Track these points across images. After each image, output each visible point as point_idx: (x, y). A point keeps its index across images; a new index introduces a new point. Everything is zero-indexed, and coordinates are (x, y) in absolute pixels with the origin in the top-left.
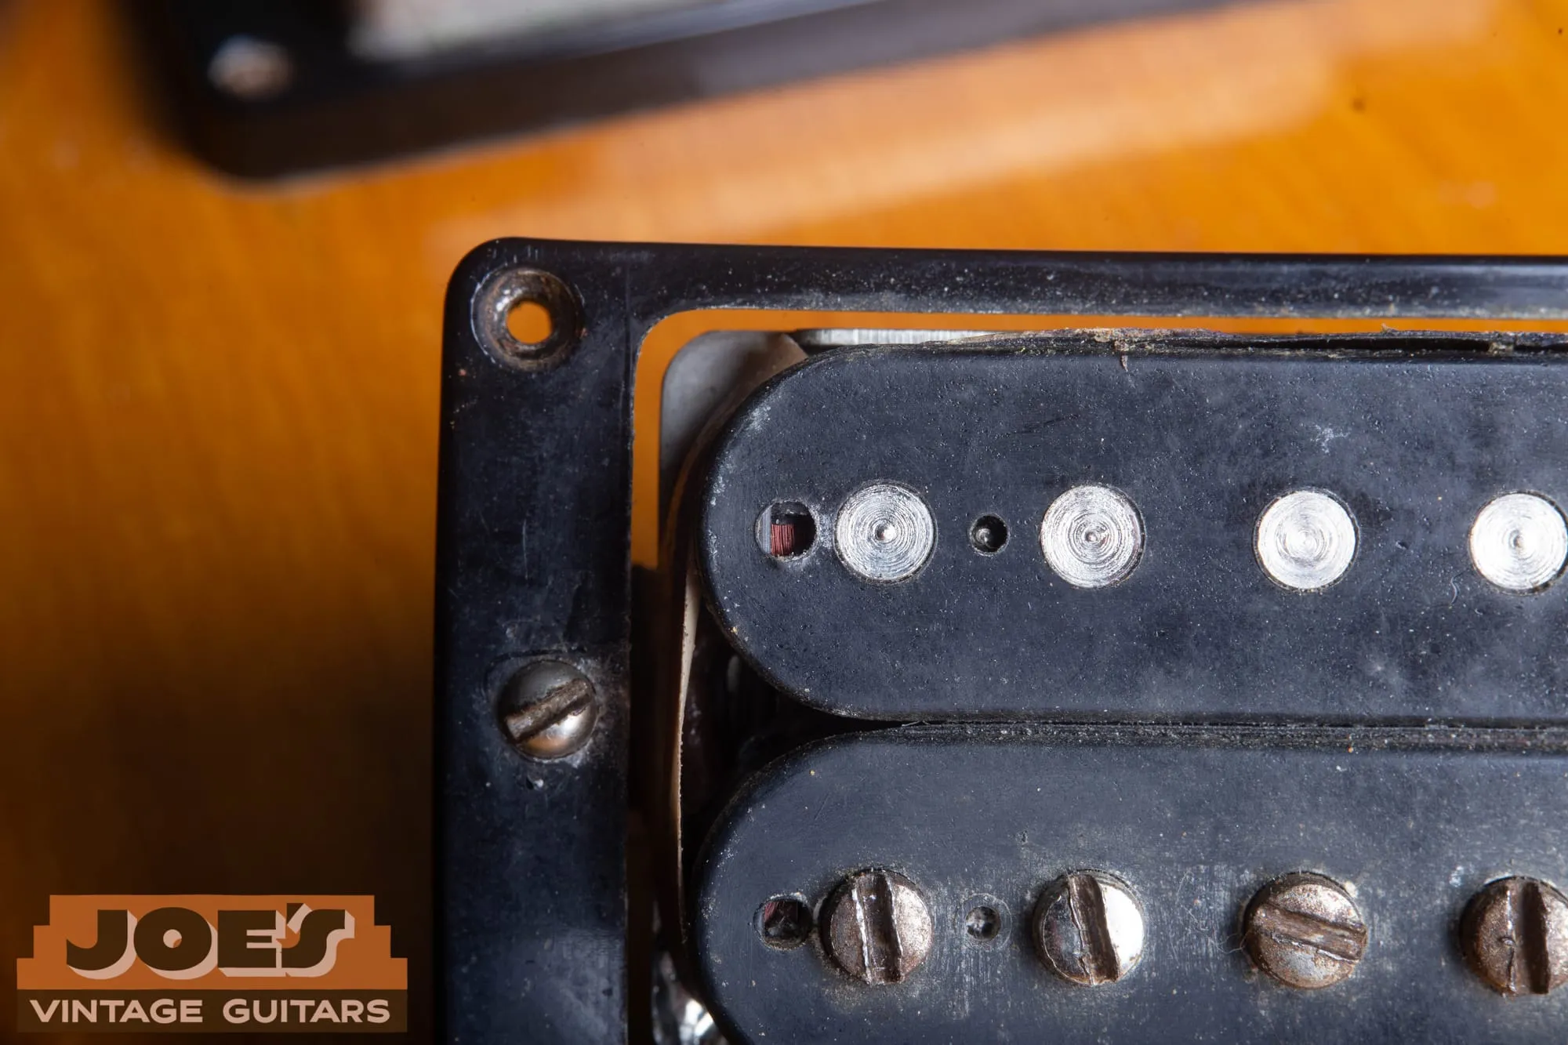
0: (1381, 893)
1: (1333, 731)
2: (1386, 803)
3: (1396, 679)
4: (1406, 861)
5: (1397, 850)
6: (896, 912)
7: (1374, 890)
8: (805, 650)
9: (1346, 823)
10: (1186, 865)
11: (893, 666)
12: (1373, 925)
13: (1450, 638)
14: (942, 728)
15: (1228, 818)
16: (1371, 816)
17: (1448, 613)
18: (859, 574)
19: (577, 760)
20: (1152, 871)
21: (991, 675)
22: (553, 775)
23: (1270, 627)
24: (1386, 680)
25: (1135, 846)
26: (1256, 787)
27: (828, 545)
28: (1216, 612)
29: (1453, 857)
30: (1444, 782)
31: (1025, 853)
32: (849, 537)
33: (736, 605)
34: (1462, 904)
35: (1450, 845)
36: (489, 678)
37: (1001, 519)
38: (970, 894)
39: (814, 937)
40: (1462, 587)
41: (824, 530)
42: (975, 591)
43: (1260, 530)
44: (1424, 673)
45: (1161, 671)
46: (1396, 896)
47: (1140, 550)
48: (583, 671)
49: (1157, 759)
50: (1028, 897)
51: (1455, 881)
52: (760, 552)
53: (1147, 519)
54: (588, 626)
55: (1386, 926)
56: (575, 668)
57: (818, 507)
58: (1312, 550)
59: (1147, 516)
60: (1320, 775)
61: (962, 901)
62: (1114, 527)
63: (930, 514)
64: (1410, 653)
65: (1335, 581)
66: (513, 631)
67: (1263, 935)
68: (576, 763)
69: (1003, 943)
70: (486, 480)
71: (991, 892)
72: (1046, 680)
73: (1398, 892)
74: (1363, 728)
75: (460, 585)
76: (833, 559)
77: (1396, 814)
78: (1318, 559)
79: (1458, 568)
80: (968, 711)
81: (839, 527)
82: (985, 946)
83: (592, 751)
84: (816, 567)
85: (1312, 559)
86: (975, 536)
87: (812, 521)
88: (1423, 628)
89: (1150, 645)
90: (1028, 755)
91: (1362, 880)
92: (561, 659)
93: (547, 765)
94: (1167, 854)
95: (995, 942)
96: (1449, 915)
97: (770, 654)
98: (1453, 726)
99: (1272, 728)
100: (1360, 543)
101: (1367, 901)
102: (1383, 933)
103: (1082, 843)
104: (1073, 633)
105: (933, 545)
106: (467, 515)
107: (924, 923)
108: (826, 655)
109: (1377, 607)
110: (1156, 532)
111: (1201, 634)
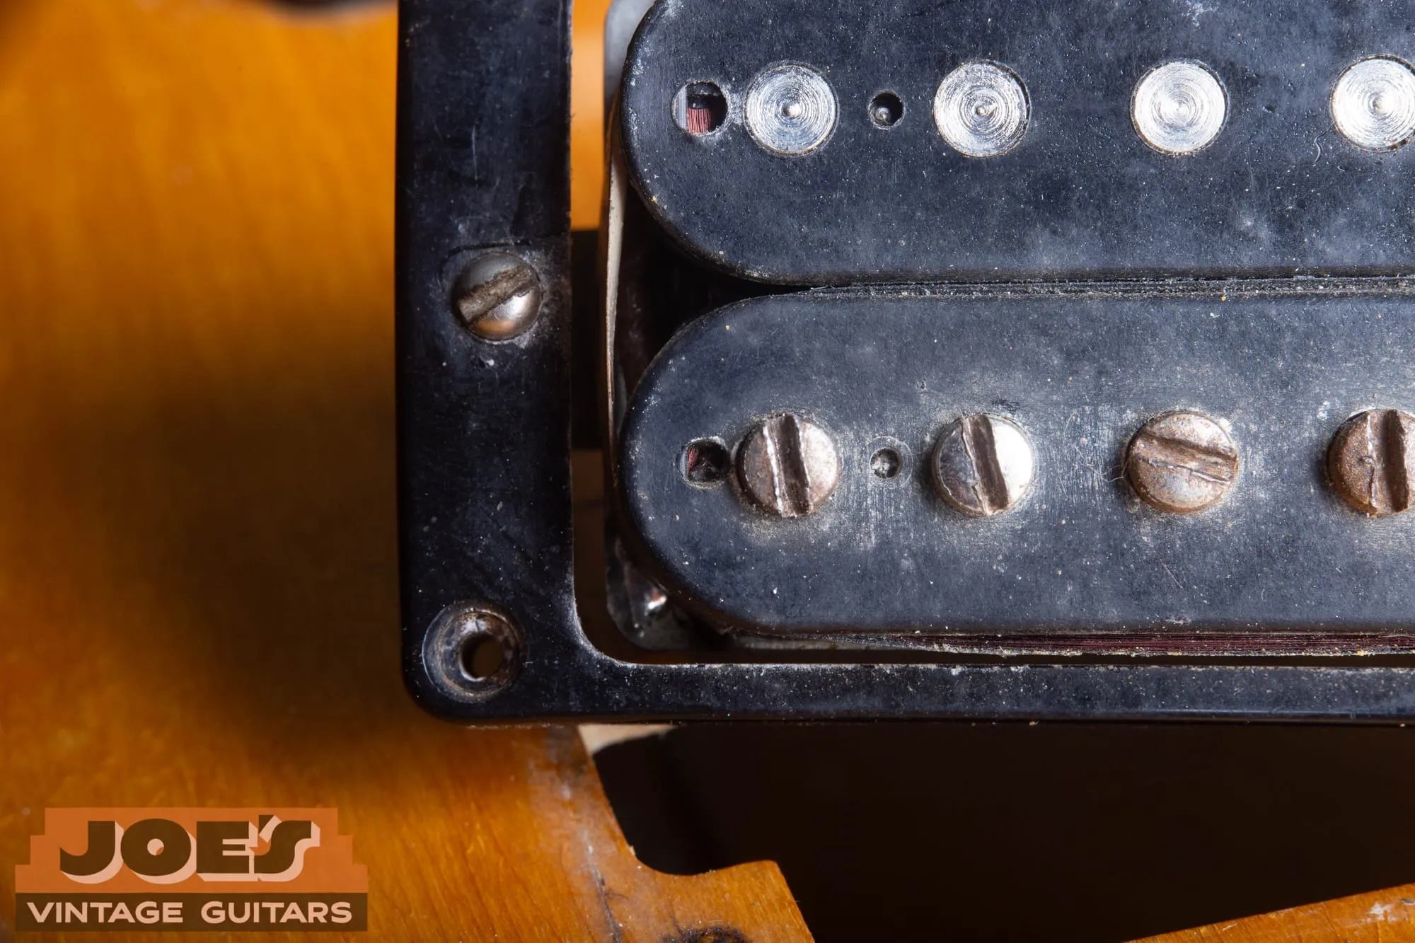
0: (1253, 428)
1: (1208, 284)
2: (1256, 347)
3: (1265, 233)
4: (1276, 398)
5: (1267, 388)
6: (803, 446)
7: (1247, 425)
8: (719, 217)
9: (1219, 365)
10: (1071, 407)
11: (800, 230)
12: (1246, 457)
13: (1315, 193)
14: (848, 291)
15: (1111, 363)
16: (1243, 357)
17: (1312, 171)
18: (768, 148)
19: (524, 341)
20: (1041, 414)
21: (890, 238)
22: (503, 355)
23: (1147, 188)
24: (1256, 234)
25: (1025, 391)
26: (1136, 335)
27: (739, 122)
28: (1097, 176)
29: (1319, 393)
30: (1311, 325)
31: (924, 399)
32: (758, 113)
33: (656, 176)
34: (1329, 435)
35: (1317, 382)
36: (444, 269)
37: (897, 95)
38: (874, 437)
39: (733, 476)
40: (1325, 146)
41: (735, 108)
42: (874, 162)
43: (1137, 100)
44: (1291, 226)
45: (1047, 231)
46: (1268, 430)
47: (1026, 121)
48: (528, 262)
49: (1044, 311)
50: (928, 439)
51: (1322, 415)
52: (677, 128)
53: (1033, 92)
54: (532, 222)
55: (1259, 458)
56: (521, 259)
57: (729, 86)
58: (1184, 116)
59: (1032, 89)
60: (1194, 321)
61: (867, 443)
62: (1002, 101)
63: (832, 92)
64: (1277, 209)
65: (1207, 145)
66: (465, 227)
67: (1141, 461)
68: (523, 345)
69: (905, 480)
70: (439, 92)
71: (893, 435)
72: (941, 241)
73: (1269, 426)
74: (1236, 281)
75: (416, 186)
76: (743, 134)
77: (1266, 356)
78: (1190, 125)
79: (1321, 129)
80: (870, 271)
81: (748, 105)
82: (891, 484)
83: (537, 334)
84: (728, 142)
85: (1185, 124)
86: (875, 115)
87: (724, 100)
88: (1289, 185)
89: (1036, 208)
90: (925, 310)
91: (1235, 417)
92: (508, 251)
93: (497, 346)
94: (1055, 397)
95: (898, 480)
96: (1317, 446)
97: (687, 220)
98: (1319, 276)
99: (1151, 283)
100: (1229, 108)
101: (1240, 435)
102: (1256, 464)
103: (976, 389)
104: (965, 198)
105: (835, 120)
106: (422, 123)
107: (829, 457)
108: (738, 221)
109: (1246, 167)
110: (1040, 104)
111: (1084, 196)
